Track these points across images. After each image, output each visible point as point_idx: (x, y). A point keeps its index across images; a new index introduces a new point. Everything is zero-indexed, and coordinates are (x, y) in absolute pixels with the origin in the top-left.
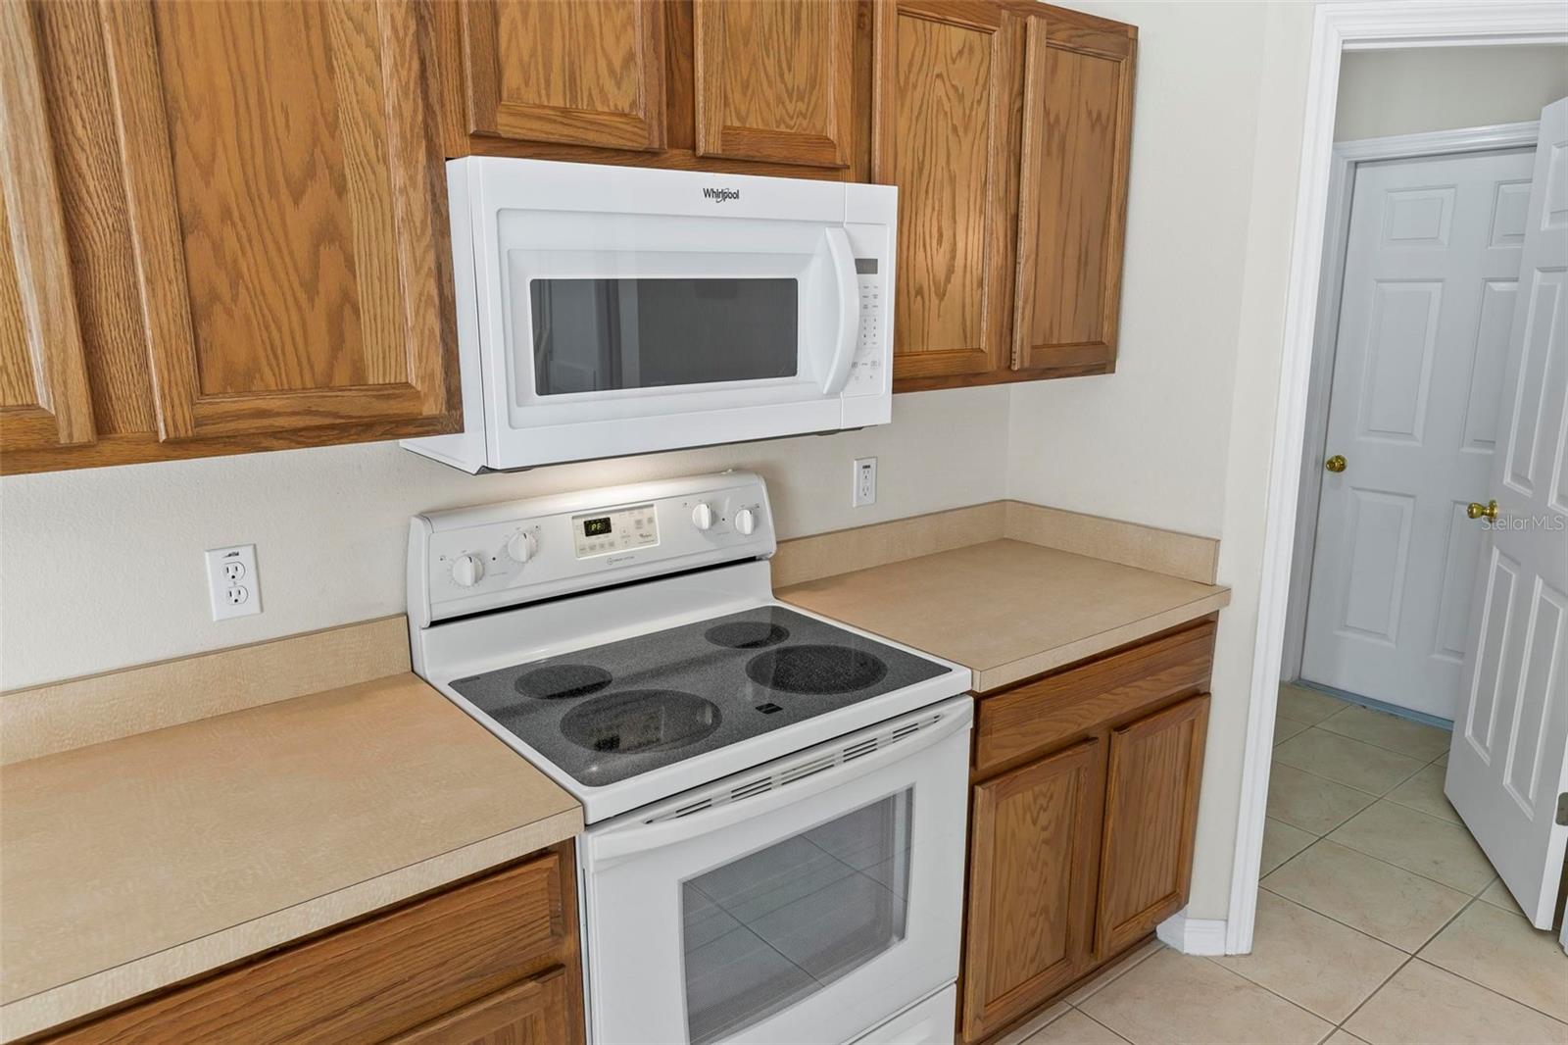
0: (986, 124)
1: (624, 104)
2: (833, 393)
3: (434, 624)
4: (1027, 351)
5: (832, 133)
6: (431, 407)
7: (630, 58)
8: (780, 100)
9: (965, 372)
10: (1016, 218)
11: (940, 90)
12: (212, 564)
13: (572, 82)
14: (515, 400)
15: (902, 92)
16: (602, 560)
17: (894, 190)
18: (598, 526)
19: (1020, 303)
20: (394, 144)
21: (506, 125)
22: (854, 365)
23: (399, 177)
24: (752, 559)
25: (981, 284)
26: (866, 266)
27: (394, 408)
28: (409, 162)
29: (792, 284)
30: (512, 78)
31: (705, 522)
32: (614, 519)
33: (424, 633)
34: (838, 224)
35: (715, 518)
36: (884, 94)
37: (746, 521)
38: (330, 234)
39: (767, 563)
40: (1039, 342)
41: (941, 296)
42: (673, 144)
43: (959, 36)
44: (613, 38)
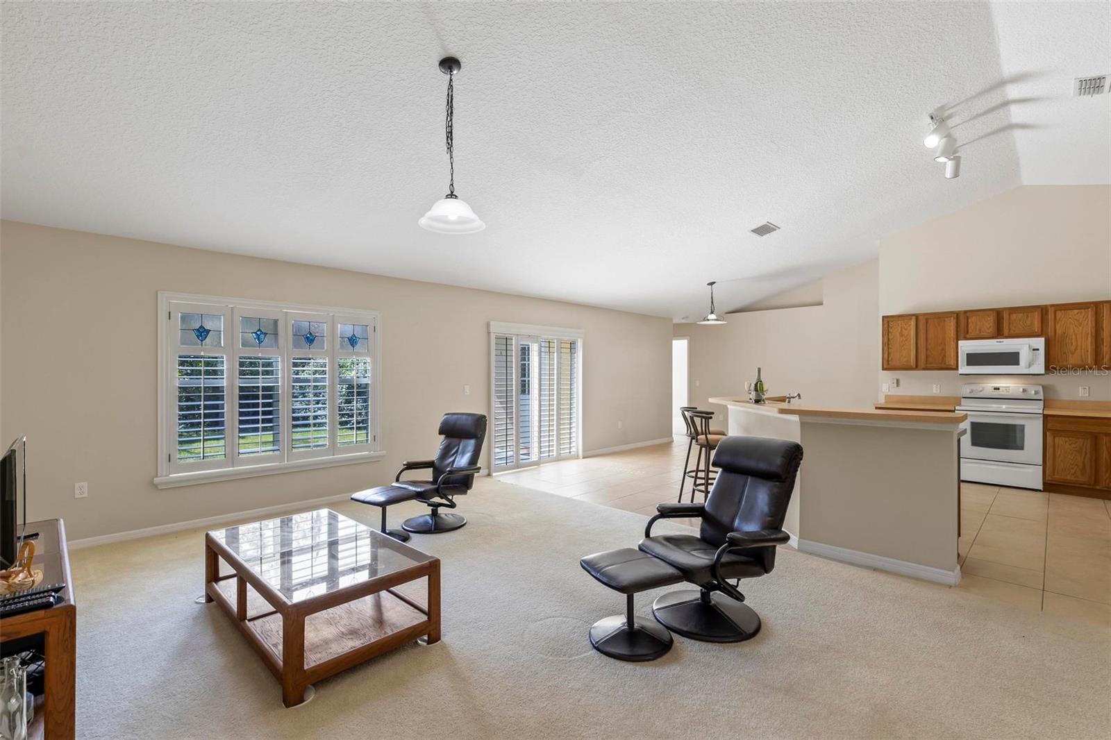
2: (1029, 368)
5: (1036, 330)
6: (954, 367)
8: (1023, 328)
10: (1103, 340)
12: (934, 386)
13: (980, 331)
14: (963, 366)
15: (1057, 322)
16: (996, 394)
17: (1043, 338)
18: (997, 389)
19: (1104, 354)
20: (953, 340)
21: (969, 337)
22: (1033, 364)
23: (953, 343)
26: (1036, 350)
27: (950, 367)
28: (955, 341)
30: (970, 331)
31: (1022, 391)
32: (1000, 388)
34: (1029, 344)
36: (1051, 323)
37: (1033, 393)
38: (943, 350)
42: (999, 335)
43: (1076, 311)
44: (989, 324)
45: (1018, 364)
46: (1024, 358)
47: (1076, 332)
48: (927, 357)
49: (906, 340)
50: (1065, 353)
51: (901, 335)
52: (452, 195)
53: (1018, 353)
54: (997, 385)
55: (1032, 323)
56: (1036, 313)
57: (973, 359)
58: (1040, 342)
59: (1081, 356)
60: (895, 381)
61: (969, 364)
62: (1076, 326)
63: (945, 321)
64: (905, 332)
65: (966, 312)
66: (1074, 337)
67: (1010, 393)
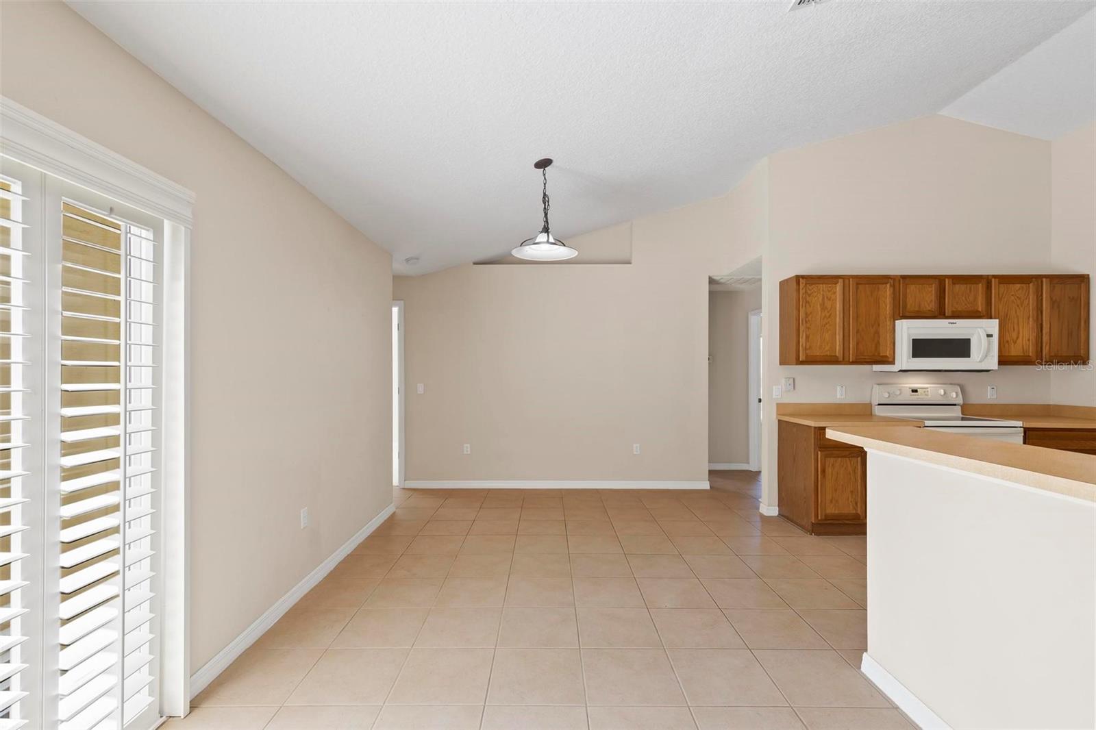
0: (1028, 304)
1: (930, 309)
2: (980, 362)
3: (879, 405)
4: (1048, 357)
5: (980, 309)
6: (890, 360)
7: (932, 301)
8: (966, 305)
9: (1025, 361)
10: (1042, 325)
11: (1013, 298)
12: (838, 388)
13: (920, 307)
14: (908, 358)
15: (1000, 299)
16: (914, 398)
17: (997, 320)
18: (915, 391)
19: (1044, 345)
20: (888, 319)
21: (907, 314)
22: (986, 356)
23: (888, 323)
24: (955, 405)
25: (1029, 340)
26: (989, 336)
27: (884, 359)
28: (890, 321)
29: (969, 339)
30: (908, 306)
31: (943, 393)
32: (918, 390)
33: (876, 407)
34: (982, 328)
35: (945, 393)
36: (995, 301)
37: (954, 395)
38: (877, 333)
39: (960, 407)
40: (1053, 354)
41: (1015, 343)
42: (940, 314)
43: (1018, 286)
44: (928, 298)
45: (968, 355)
46: (977, 348)
47: (1018, 314)
48: (858, 345)
49: (830, 316)
50: (1007, 342)
51: (823, 308)
53: (970, 341)
54: (915, 386)
55: (975, 299)
56: (980, 285)
57: (922, 348)
58: (993, 325)
59: (1023, 346)
60: (792, 380)
62: (1018, 306)
63: (878, 288)
64: (828, 304)
65: (904, 278)
66: (1016, 321)
67: (930, 396)
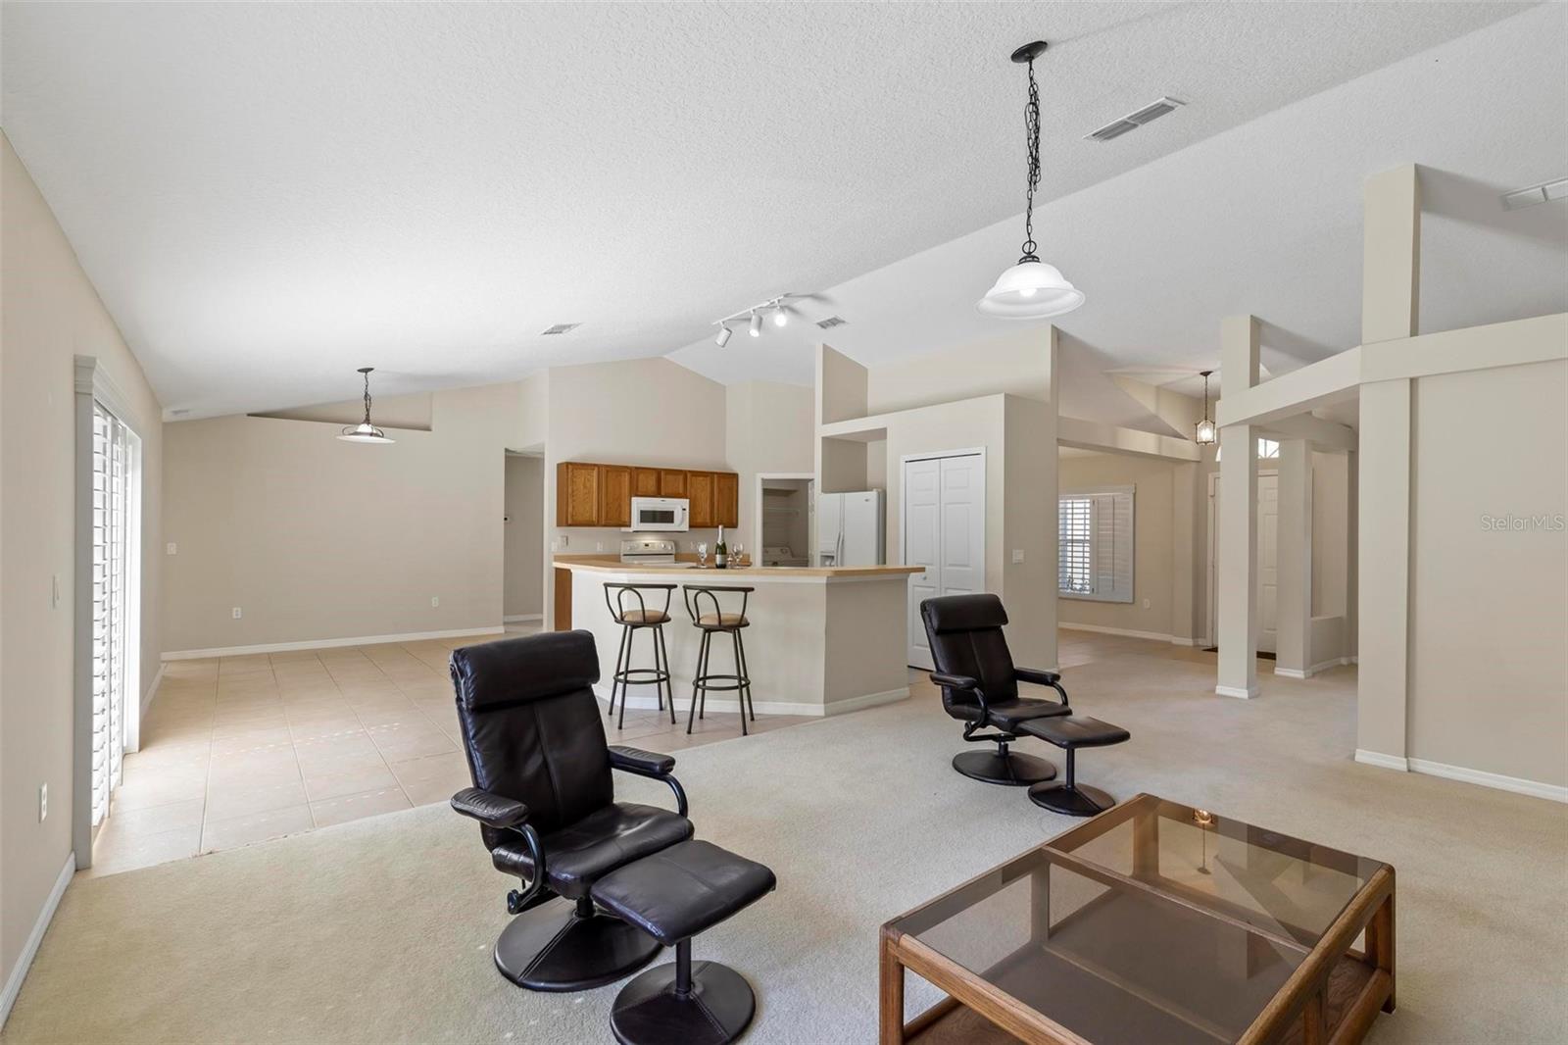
0: (706, 491)
2: (679, 526)
4: (716, 523)
5: (681, 493)
6: (627, 524)
7: (653, 485)
8: (672, 489)
9: (705, 525)
10: (714, 502)
11: (695, 486)
13: (646, 489)
14: (639, 523)
15: (691, 486)
17: (690, 500)
18: (646, 545)
19: (715, 516)
20: (626, 496)
21: (638, 494)
22: (682, 522)
24: (671, 554)
25: (707, 513)
26: (684, 509)
27: (623, 524)
28: (628, 498)
30: (639, 488)
31: (663, 546)
32: (649, 545)
34: (682, 504)
37: (670, 547)
38: (620, 505)
40: (719, 520)
41: (699, 514)
42: (657, 494)
43: (702, 478)
44: (651, 483)
45: (672, 522)
46: (677, 517)
47: (702, 496)
48: (607, 513)
49: (589, 493)
50: (694, 514)
51: (585, 487)
52: (1030, 257)
53: (673, 512)
54: (647, 542)
55: (679, 485)
56: (681, 476)
57: (646, 516)
58: (686, 503)
59: (703, 516)
60: (565, 538)
61: (642, 521)
62: (702, 491)
63: (620, 474)
64: (588, 485)
65: (637, 468)
66: (699, 499)
67: (656, 549)
